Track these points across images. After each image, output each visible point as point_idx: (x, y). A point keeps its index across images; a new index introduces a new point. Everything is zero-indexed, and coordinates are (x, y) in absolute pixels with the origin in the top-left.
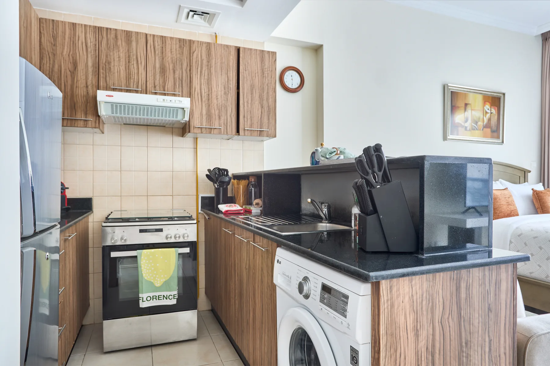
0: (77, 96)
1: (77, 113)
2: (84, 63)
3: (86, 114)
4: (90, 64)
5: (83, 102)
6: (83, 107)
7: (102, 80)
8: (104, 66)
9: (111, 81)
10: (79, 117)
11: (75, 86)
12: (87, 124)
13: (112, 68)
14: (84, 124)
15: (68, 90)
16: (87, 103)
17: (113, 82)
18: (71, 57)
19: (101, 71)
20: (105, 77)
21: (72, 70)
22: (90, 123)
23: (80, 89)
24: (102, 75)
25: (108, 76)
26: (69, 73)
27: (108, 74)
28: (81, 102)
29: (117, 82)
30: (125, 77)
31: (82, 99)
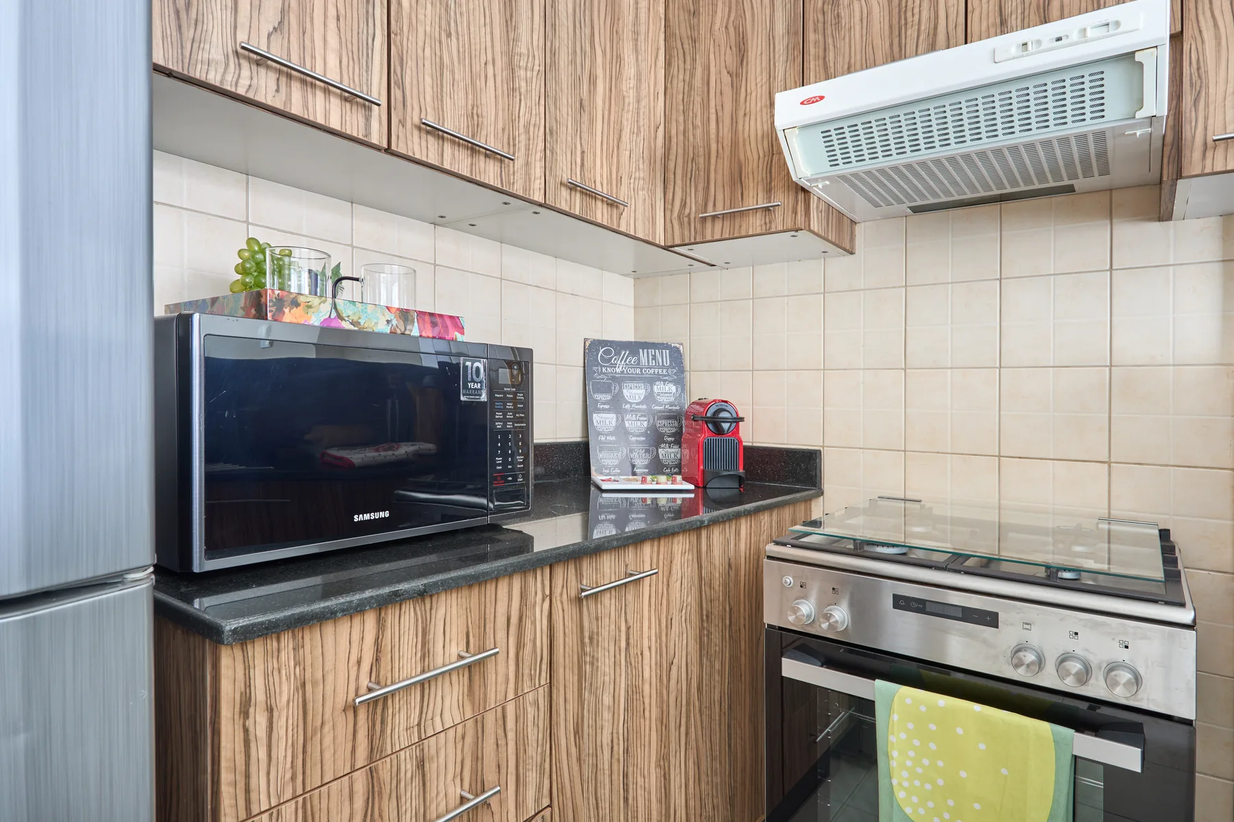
0: (747, 143)
1: (745, 193)
2: (764, 32)
3: (769, 191)
4: (780, 28)
5: (761, 155)
6: (760, 171)
7: (812, 66)
8: (821, 17)
9: (840, 60)
10: (751, 204)
11: (741, 113)
12: (770, 222)
13: (843, 15)
14: (763, 222)
15: (726, 129)
16: (773, 154)
17: (847, 60)
18: (731, 29)
19: (811, 36)
20: (821, 54)
21: (733, 69)
22: (779, 214)
23: (753, 117)
24: (812, 51)
25: (831, 47)
26: (726, 79)
27: (830, 41)
28: (756, 157)
29: (858, 58)
30: (887, 27)
31: (760, 146)
